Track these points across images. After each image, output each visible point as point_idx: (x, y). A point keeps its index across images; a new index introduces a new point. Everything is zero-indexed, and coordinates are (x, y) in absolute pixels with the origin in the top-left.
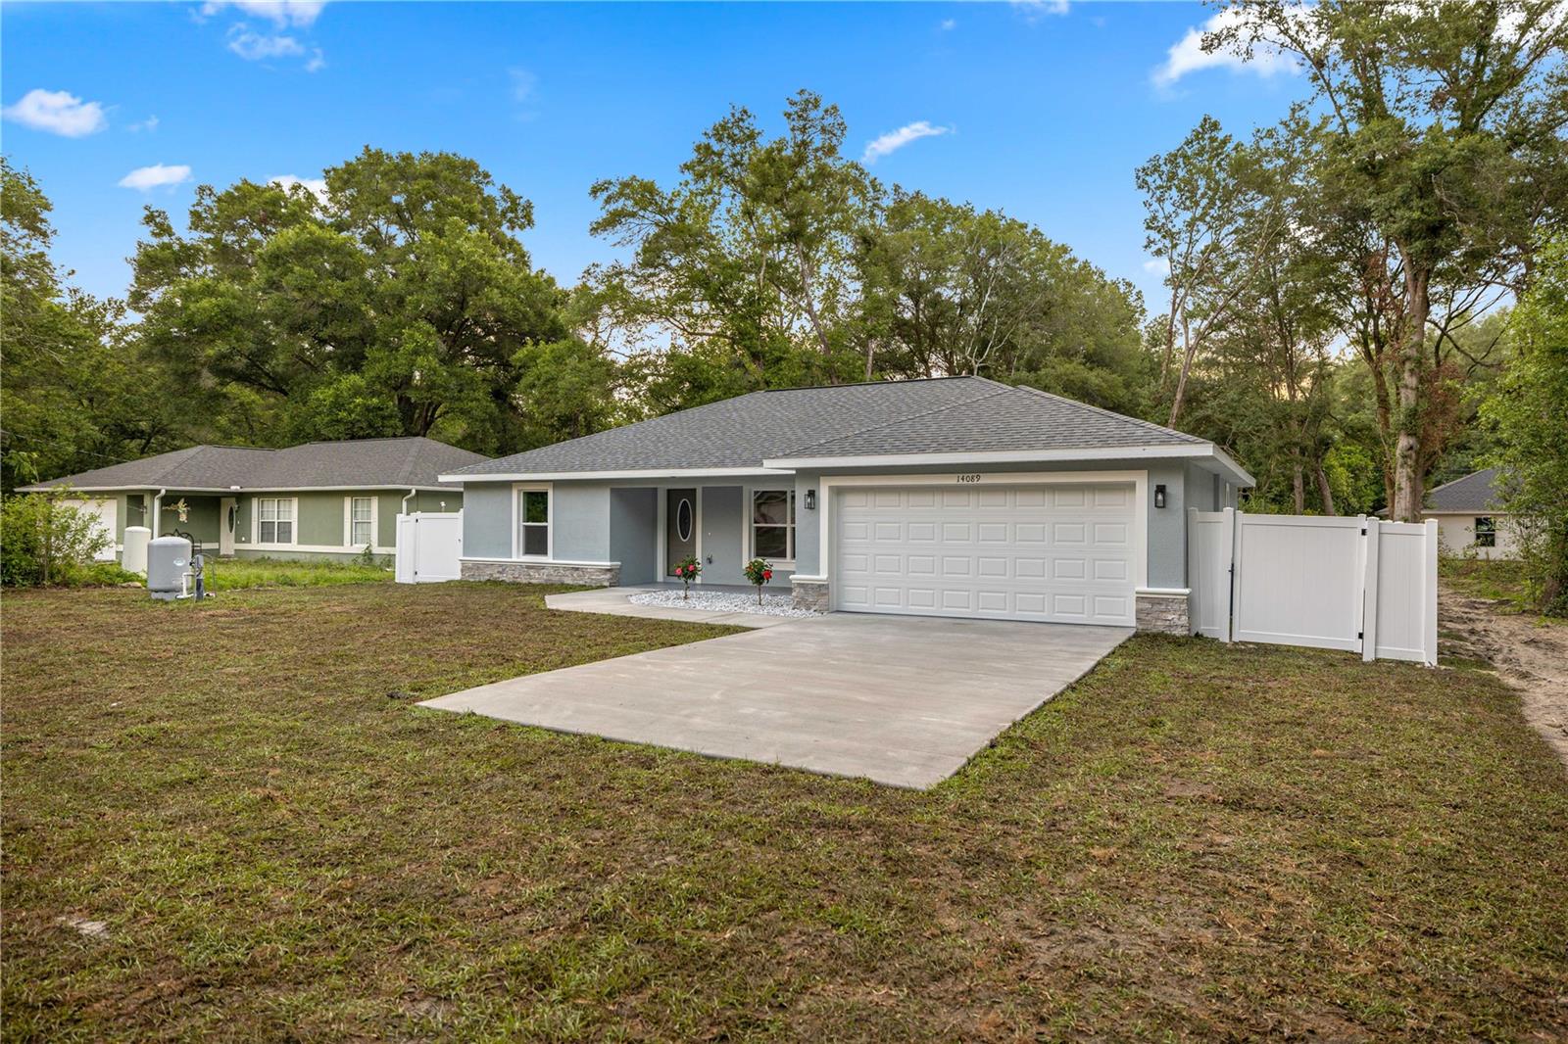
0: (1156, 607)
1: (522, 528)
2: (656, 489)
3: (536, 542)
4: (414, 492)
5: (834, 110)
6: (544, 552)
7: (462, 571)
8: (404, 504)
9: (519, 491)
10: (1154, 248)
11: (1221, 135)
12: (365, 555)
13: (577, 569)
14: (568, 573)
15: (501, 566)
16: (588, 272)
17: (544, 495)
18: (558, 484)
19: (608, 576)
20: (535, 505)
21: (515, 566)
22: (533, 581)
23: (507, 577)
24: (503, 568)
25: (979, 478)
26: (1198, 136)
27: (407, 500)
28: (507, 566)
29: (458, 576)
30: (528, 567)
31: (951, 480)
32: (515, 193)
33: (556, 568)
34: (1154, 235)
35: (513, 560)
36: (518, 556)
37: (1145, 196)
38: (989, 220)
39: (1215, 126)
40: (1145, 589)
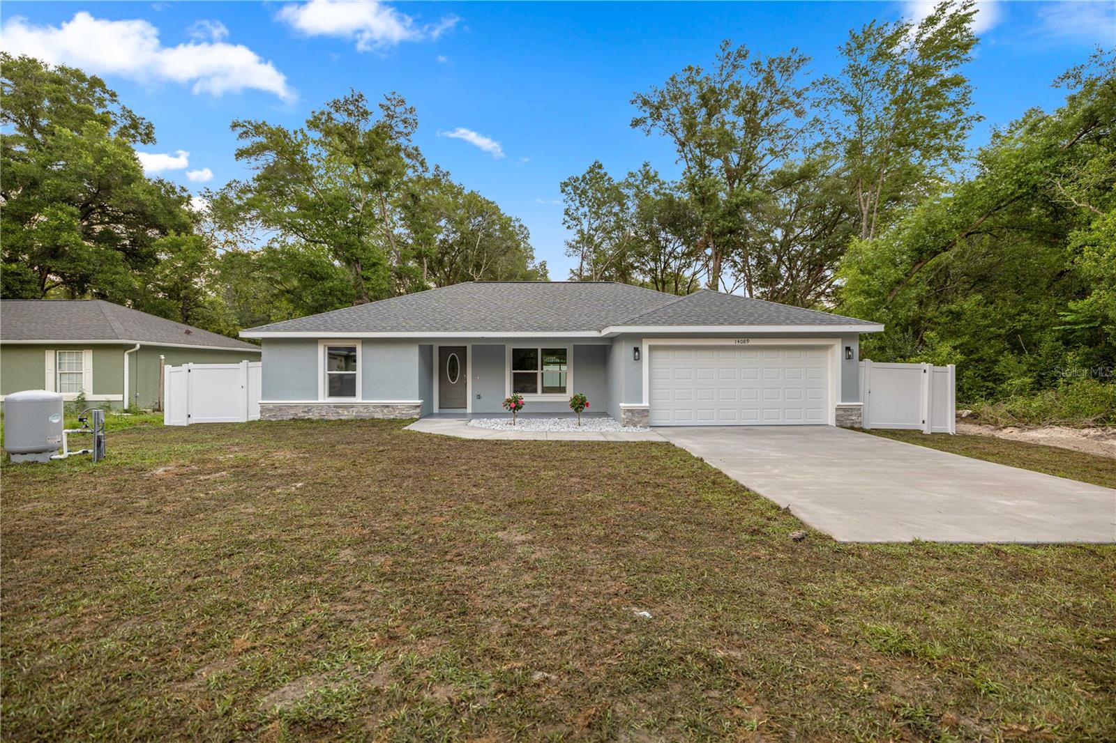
0: (847, 413)
1: (327, 375)
2: (431, 346)
3: (342, 386)
4: (138, 346)
5: (412, 110)
6: (353, 394)
7: (261, 412)
8: (126, 357)
9: (325, 346)
10: (567, 225)
11: (602, 172)
12: (77, 402)
13: (387, 407)
14: (378, 410)
15: (305, 407)
16: (229, 185)
17: (354, 349)
18: (365, 341)
19: (418, 410)
20: (343, 356)
21: (321, 406)
22: (342, 418)
23: (314, 416)
24: (309, 408)
25: (748, 341)
26: (591, 171)
27: (130, 354)
28: (313, 407)
29: (256, 416)
30: (335, 407)
31: (731, 342)
32: (138, 113)
33: (366, 407)
34: (567, 218)
35: (319, 401)
36: (323, 398)
37: (564, 196)
38: (473, 195)
39: (600, 167)
40: (840, 403)
